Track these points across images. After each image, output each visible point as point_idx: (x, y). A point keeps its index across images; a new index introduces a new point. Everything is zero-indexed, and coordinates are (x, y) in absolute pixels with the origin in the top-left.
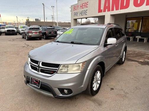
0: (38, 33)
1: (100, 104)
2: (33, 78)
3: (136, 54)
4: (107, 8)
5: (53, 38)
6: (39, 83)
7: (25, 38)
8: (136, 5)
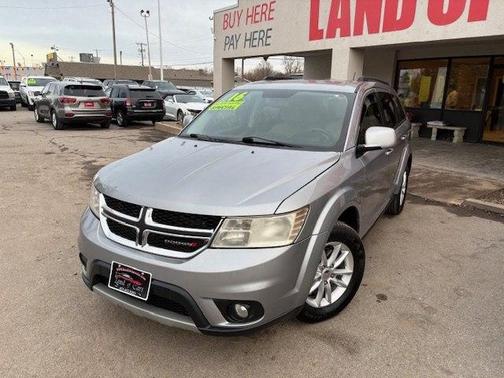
0: (96, 104)
1: (351, 348)
2: (120, 264)
3: (436, 180)
4: (339, 25)
5: (150, 122)
6: (145, 284)
7: (48, 122)
8: (436, 17)
